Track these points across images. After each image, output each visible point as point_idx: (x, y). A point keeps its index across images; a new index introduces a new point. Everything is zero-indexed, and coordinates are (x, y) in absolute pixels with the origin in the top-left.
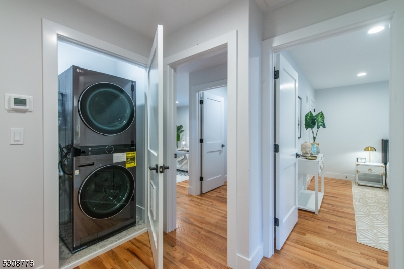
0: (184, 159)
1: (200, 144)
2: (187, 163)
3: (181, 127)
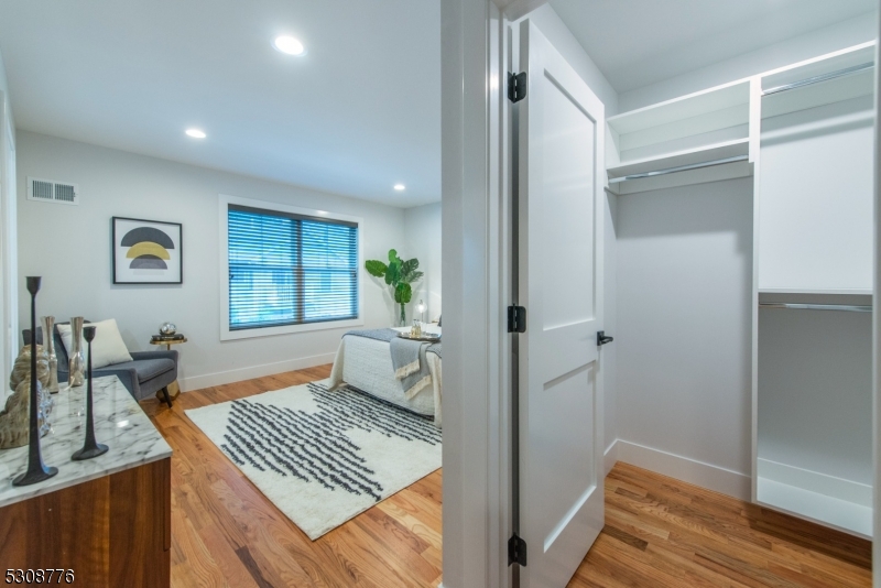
0: (419, 372)
1: (507, 337)
2: (429, 387)
3: (414, 263)
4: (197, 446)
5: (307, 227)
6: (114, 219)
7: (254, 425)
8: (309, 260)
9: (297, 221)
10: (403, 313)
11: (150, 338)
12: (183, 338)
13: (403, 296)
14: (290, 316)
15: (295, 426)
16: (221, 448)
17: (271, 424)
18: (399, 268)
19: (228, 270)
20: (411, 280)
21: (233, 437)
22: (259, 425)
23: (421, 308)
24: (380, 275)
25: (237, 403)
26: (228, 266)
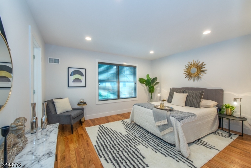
0: (167, 125)
2: (173, 132)
3: (156, 79)
4: (88, 144)
5: (120, 68)
6: (68, 68)
7: (105, 138)
8: (122, 79)
9: (118, 66)
10: (151, 96)
11: (77, 103)
12: (86, 104)
13: (151, 90)
14: (116, 97)
15: (119, 140)
16: (94, 147)
17: (110, 138)
18: (150, 80)
19: (98, 82)
20: (155, 85)
21: (98, 142)
22: (107, 137)
23: (159, 95)
24: (144, 83)
25: (100, 126)
26: (98, 81)
